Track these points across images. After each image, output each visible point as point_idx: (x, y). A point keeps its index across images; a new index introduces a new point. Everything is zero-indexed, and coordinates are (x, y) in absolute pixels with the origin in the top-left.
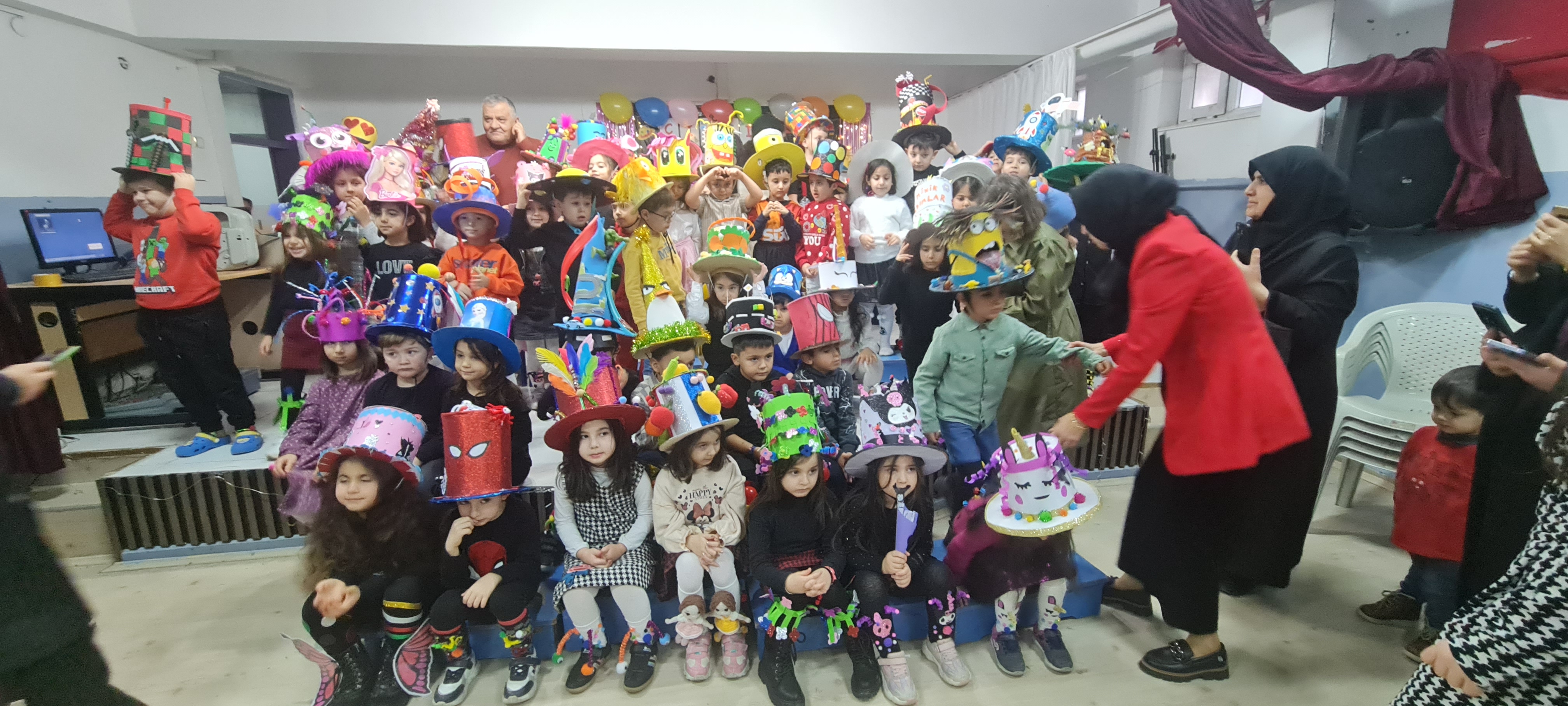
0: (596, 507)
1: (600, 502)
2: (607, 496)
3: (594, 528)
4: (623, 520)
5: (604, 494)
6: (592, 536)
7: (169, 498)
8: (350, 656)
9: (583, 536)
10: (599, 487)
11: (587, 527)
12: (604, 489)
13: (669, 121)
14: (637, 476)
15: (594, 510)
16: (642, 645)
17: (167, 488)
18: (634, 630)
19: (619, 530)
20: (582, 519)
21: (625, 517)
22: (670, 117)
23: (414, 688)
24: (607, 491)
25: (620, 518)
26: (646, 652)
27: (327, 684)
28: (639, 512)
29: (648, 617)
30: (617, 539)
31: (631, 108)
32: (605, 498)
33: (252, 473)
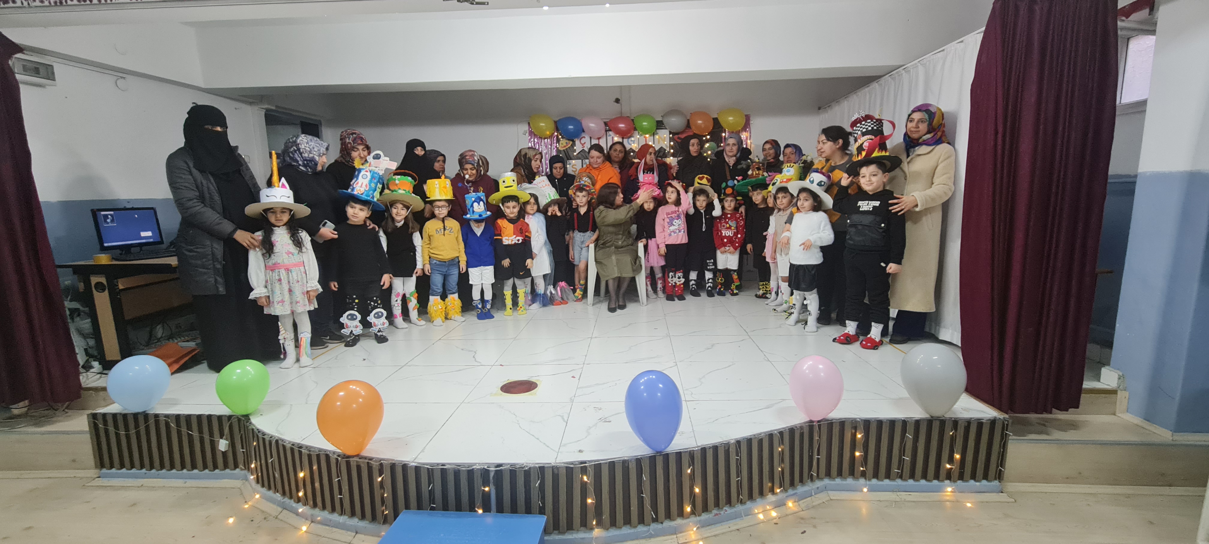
7: (133, 432)
13: (583, 135)
17: (131, 424)
22: (583, 131)
31: (552, 126)
33: (188, 417)
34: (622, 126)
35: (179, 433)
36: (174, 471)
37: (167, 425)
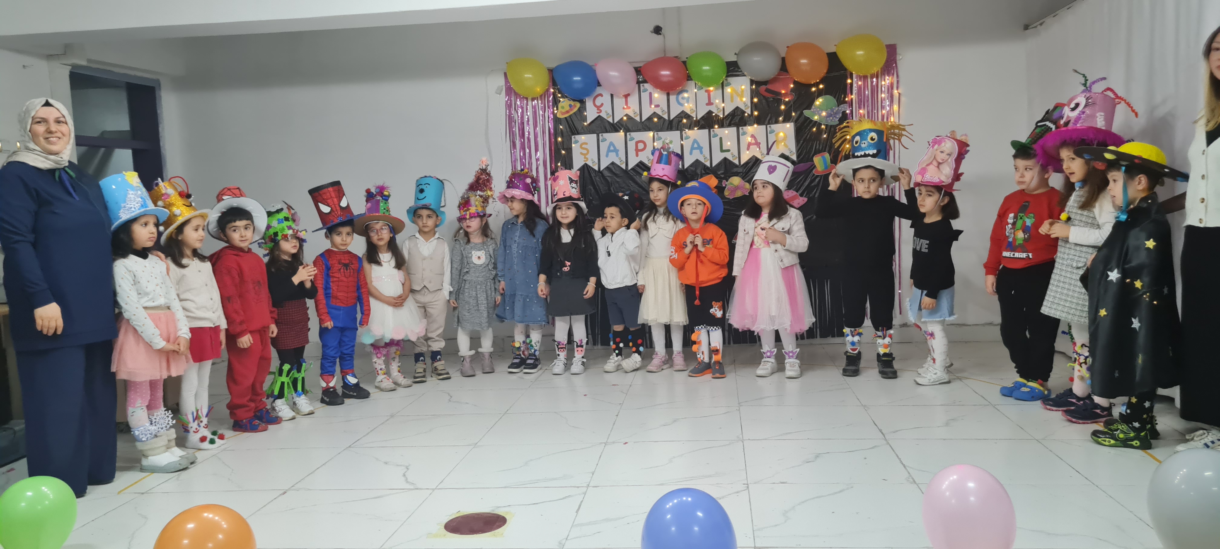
13: (599, 90)
22: (599, 85)
31: (545, 78)
34: (665, 73)
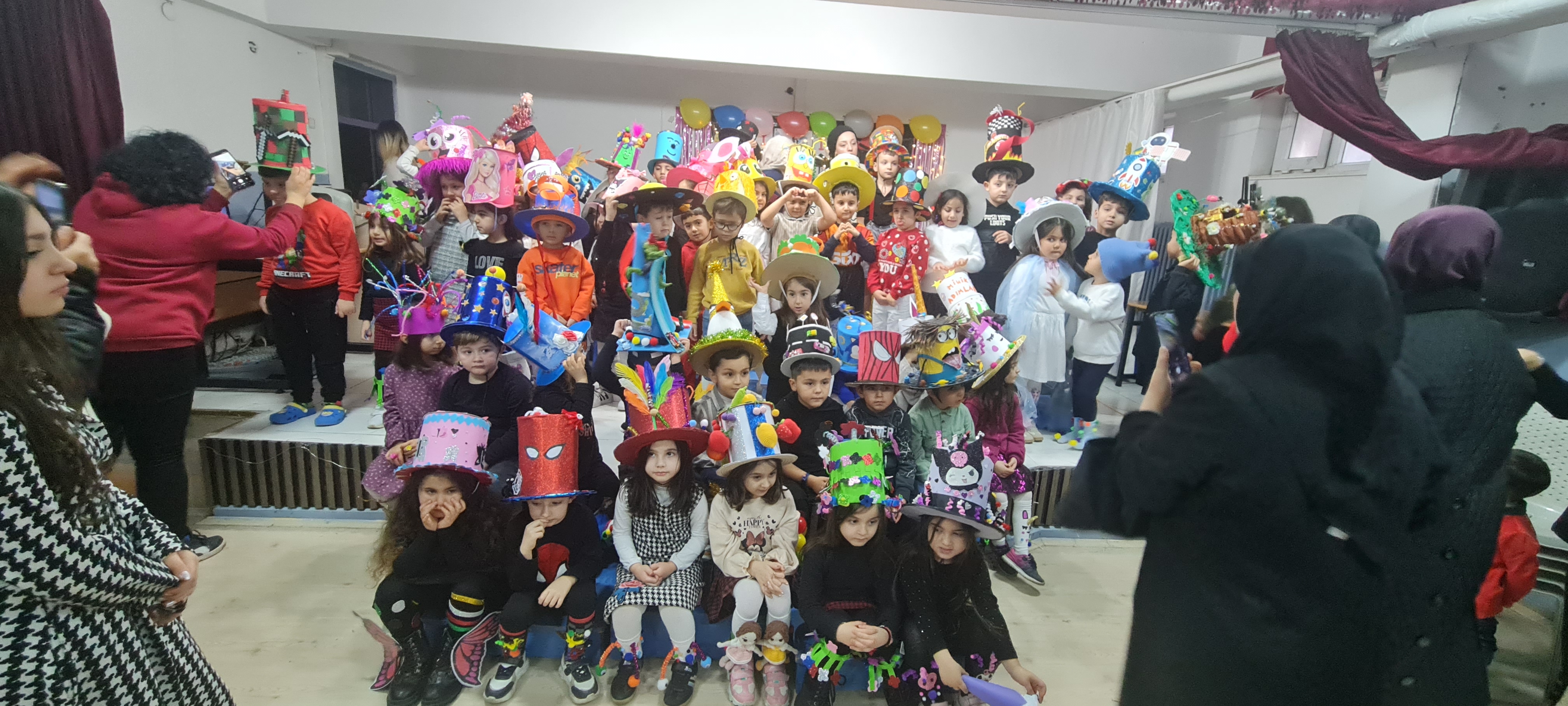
0: (654, 524)
1: (658, 520)
2: (666, 515)
3: (649, 544)
4: (677, 539)
5: (664, 512)
6: (646, 551)
7: (261, 463)
8: (413, 641)
9: (637, 549)
10: (659, 505)
11: (642, 541)
12: (664, 507)
14: (696, 498)
15: (651, 526)
16: (684, 664)
17: (259, 453)
18: (677, 649)
19: (672, 549)
20: (639, 533)
21: (679, 537)
23: (467, 678)
24: (666, 510)
25: (674, 537)
26: (687, 672)
27: (389, 664)
28: (693, 532)
29: (692, 639)
30: (669, 557)
31: (709, 114)
32: (664, 517)
33: (334, 448)
34: (794, 123)
35: (322, 464)
36: (312, 509)
37: (307, 455)
